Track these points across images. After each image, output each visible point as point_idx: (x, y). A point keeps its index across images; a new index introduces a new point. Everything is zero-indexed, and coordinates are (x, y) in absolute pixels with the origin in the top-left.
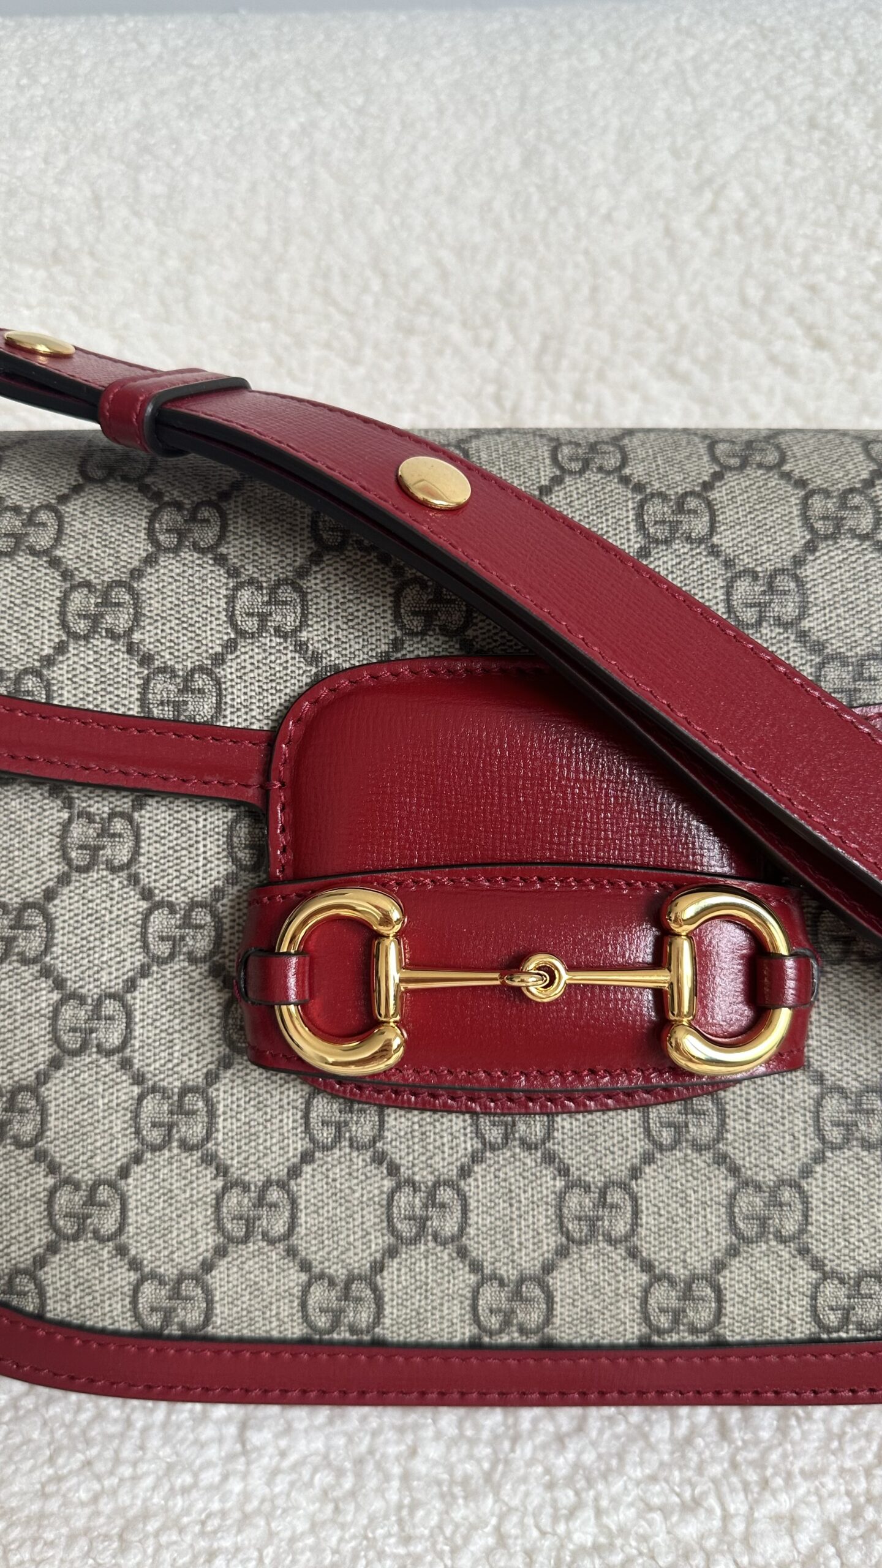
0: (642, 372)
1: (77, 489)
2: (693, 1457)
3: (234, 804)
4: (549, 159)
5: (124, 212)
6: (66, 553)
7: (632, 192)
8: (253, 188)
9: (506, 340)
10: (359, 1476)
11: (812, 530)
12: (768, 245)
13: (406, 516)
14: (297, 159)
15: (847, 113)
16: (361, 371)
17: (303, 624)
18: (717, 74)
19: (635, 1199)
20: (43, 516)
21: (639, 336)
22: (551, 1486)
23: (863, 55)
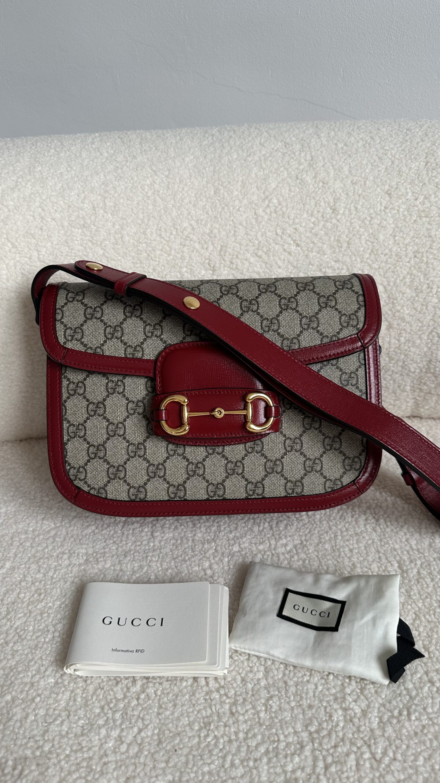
0: (249, 255)
1: (105, 302)
2: (263, 534)
3: (146, 377)
4: (222, 191)
5: (102, 212)
6: (105, 318)
7: (245, 201)
8: (138, 204)
9: (211, 248)
10: (182, 541)
11: (281, 308)
12: (283, 217)
13: (185, 312)
14: (150, 194)
15: (307, 174)
16: (172, 257)
17: (162, 334)
18: (271, 161)
19: (243, 464)
20: (98, 309)
21: (247, 245)
22: (228, 540)
23: (313, 154)
